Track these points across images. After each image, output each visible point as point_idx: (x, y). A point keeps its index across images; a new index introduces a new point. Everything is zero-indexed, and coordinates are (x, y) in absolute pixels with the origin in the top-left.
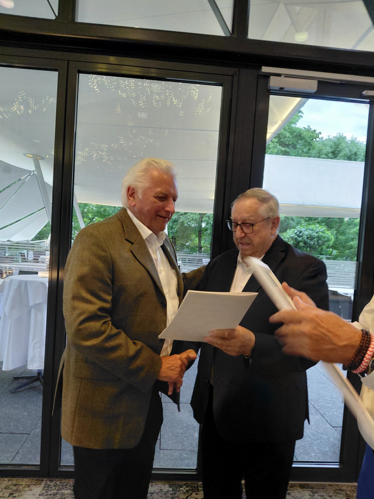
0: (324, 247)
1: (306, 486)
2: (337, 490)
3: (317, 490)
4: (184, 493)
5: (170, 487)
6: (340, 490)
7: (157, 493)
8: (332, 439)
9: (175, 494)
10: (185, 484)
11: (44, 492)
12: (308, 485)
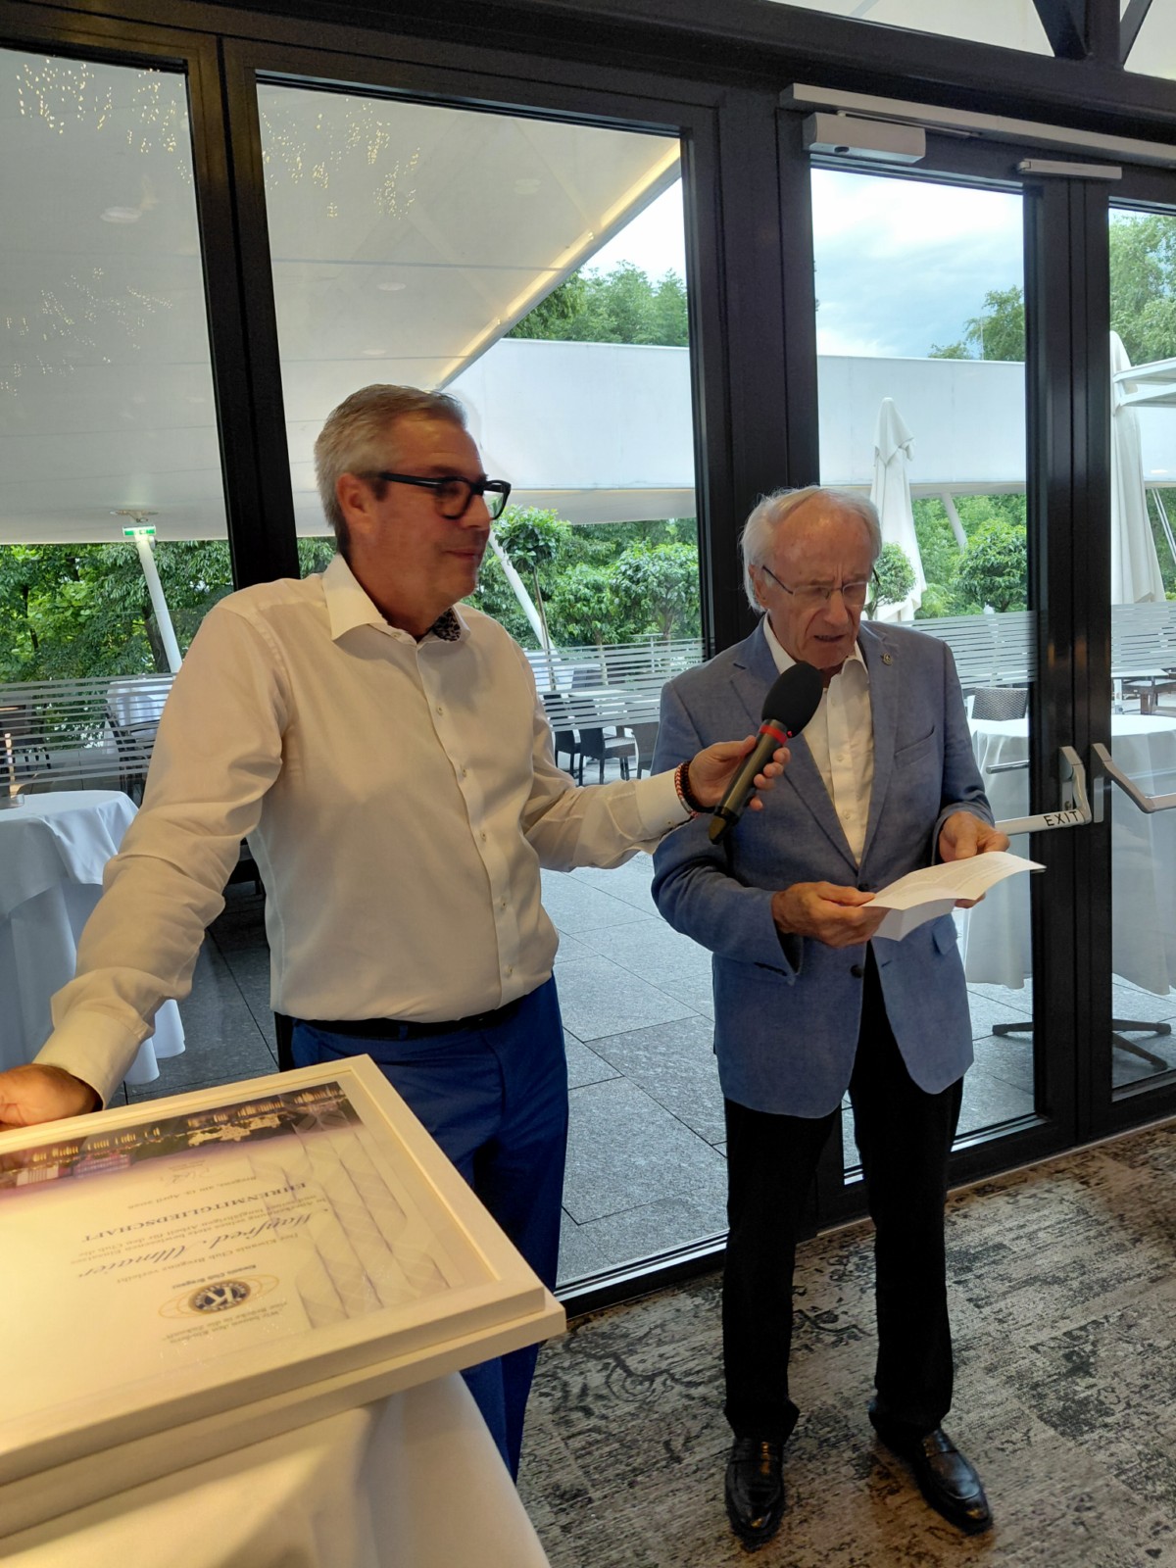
1: (988, 1189)
2: (1052, 1174)
5: (693, 1296)
6: (1057, 1172)
7: (673, 1320)
12: (989, 1184)
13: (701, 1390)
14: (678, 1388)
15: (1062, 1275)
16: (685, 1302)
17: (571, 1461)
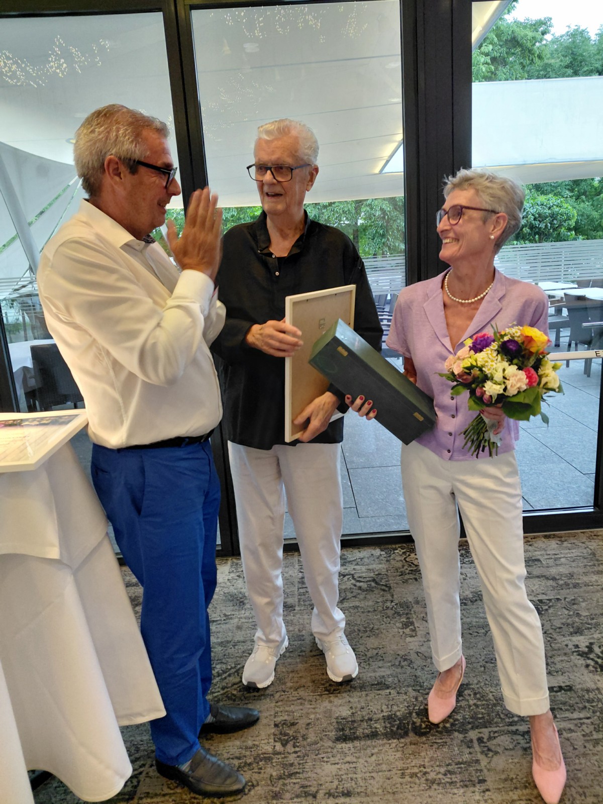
0: (563, 230)
1: (552, 536)
2: (591, 536)
3: (566, 538)
4: (401, 555)
5: (382, 551)
6: (595, 535)
7: (368, 558)
8: (583, 488)
9: (390, 556)
10: (399, 547)
11: (234, 569)
12: (554, 535)
13: (361, 584)
14: (353, 581)
15: (558, 577)
16: (377, 552)
17: (296, 596)
